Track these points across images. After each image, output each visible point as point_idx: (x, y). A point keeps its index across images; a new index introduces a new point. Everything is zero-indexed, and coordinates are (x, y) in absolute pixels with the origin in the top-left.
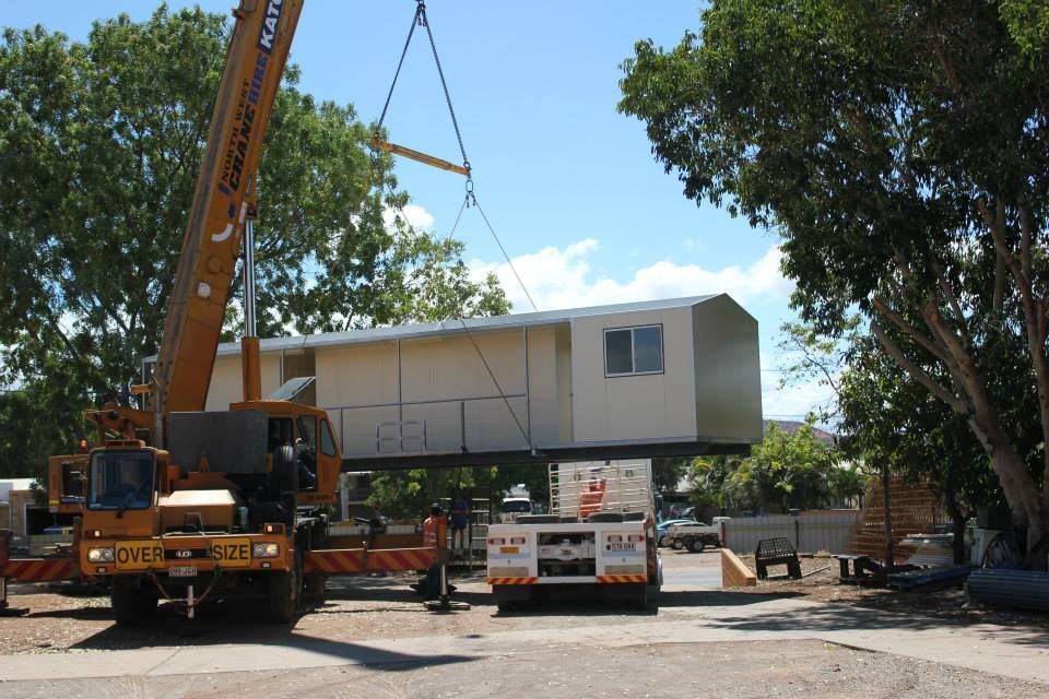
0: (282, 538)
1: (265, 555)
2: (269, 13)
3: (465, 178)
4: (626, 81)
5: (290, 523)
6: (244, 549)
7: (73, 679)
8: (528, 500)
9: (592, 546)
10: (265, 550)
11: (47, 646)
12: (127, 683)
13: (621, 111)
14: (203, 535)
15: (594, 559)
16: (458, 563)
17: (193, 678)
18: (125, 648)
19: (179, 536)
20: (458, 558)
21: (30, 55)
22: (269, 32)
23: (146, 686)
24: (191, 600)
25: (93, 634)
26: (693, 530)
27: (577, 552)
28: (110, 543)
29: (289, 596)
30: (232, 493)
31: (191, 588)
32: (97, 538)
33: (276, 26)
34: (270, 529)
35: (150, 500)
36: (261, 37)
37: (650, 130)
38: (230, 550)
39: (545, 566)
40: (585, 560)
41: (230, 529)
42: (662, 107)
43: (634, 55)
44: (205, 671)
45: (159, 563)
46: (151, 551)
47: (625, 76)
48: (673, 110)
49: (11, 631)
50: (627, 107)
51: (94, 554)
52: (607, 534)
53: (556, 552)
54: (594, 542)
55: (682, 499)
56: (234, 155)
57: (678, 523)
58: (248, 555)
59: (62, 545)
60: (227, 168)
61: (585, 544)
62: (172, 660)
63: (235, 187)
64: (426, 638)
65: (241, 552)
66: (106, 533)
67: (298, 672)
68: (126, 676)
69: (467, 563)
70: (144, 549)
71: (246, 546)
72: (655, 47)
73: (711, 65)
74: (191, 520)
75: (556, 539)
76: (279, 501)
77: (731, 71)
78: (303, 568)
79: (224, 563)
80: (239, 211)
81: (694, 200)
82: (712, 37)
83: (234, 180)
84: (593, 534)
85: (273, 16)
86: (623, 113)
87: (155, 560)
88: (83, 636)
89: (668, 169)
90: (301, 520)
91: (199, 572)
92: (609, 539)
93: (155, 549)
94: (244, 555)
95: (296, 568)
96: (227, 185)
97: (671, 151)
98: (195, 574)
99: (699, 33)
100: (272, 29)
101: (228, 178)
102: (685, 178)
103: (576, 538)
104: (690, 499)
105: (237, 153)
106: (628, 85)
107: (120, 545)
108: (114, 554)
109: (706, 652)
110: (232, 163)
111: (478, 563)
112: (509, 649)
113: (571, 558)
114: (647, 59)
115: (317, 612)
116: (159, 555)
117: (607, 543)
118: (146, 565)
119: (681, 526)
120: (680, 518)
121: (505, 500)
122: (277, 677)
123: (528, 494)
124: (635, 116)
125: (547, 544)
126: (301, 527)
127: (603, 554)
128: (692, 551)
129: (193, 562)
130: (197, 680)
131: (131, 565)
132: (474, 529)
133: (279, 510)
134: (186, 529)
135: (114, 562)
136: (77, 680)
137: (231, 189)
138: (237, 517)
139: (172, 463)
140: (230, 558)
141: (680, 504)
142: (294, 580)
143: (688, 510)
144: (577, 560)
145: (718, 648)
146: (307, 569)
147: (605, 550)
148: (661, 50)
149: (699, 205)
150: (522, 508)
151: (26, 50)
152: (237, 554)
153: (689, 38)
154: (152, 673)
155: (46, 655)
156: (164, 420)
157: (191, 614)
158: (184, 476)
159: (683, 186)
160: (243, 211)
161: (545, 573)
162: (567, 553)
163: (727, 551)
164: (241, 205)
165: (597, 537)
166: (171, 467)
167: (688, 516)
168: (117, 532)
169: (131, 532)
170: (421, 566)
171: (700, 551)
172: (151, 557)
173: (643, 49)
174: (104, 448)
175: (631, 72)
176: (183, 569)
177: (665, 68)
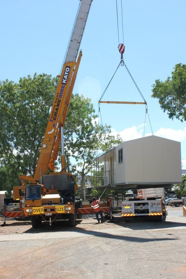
0: (72, 206)
1: (68, 210)
2: (65, 74)
3: (145, 105)
4: (153, 90)
5: (74, 202)
6: (63, 209)
7: (25, 240)
8: (132, 193)
9: (148, 206)
10: (68, 209)
11: (17, 233)
12: (38, 241)
13: (152, 97)
14: (53, 205)
15: (149, 209)
16: (114, 211)
17: (53, 239)
18: (36, 233)
19: (48, 206)
20: (115, 209)
21: (5, 87)
22: (65, 79)
23: (42, 241)
24: (50, 221)
25: (27, 230)
26: (176, 201)
27: (144, 208)
28: (31, 208)
29: (74, 220)
30: (59, 195)
31: (50, 218)
32: (28, 207)
33: (67, 77)
34: (69, 203)
35: (40, 197)
36: (63, 81)
37: (159, 102)
38: (60, 209)
39: (136, 211)
40: (146, 209)
41: (59, 203)
42: (163, 96)
43: (155, 83)
44: (56, 238)
45: (43, 213)
46: (41, 210)
47: (153, 88)
48: (165, 97)
49: (8, 229)
50: (154, 96)
51: (28, 211)
52: (152, 203)
53: (139, 208)
54: (148, 205)
55: (173, 193)
56: (54, 112)
57: (172, 199)
58: (64, 210)
59: (15, 208)
60: (52, 115)
61: (146, 206)
62: (48, 235)
63: (55, 120)
64: (108, 229)
65: (62, 209)
66: (30, 205)
67: (78, 238)
68: (38, 239)
69: (117, 211)
70: (39, 209)
71: (63, 208)
72: (160, 81)
73: (174, 85)
74: (50, 202)
75: (139, 204)
76: (71, 196)
77: (179, 87)
78: (77, 213)
79: (58, 212)
80: (56, 125)
81: (171, 119)
82: (174, 78)
83: (55, 118)
84: (148, 203)
85: (66, 75)
86: (153, 97)
87: (42, 212)
88: (25, 230)
89: (164, 111)
90: (76, 201)
91: (52, 214)
92: (152, 204)
93: (42, 209)
94: (63, 210)
95: (75, 213)
96: (52, 119)
97: (165, 107)
98: (51, 215)
99: (171, 77)
100: (66, 78)
101: (53, 118)
102: (168, 114)
103: (144, 204)
104: (175, 193)
105: (55, 111)
106: (154, 90)
107: (33, 208)
108: (32, 210)
109: (175, 232)
110: (54, 114)
111: (120, 211)
112: (128, 232)
113: (143, 209)
114: (158, 84)
115: (80, 224)
116: (43, 210)
117: (151, 205)
118: (40, 213)
119: (173, 200)
120: (173, 197)
121: (126, 194)
122: (73, 239)
123: (132, 192)
124: (156, 98)
125: (137, 206)
126: (76, 203)
127: (151, 208)
128: (176, 206)
129: (51, 212)
130: (54, 240)
131: (36, 213)
132: (118, 202)
133: (71, 199)
134: (49, 204)
135: (32, 212)
136: (26, 240)
137: (54, 120)
138: (61, 201)
139: (45, 188)
140: (60, 211)
141: (173, 194)
142: (75, 216)
143: (175, 195)
144: (144, 209)
145: (178, 231)
146: (78, 213)
147: (151, 207)
148: (162, 82)
149: (173, 120)
150: (131, 196)
151: (4, 85)
152: (61, 210)
153: (169, 78)
154: (43, 239)
155: (17, 235)
156: (42, 177)
157: (51, 225)
158: (48, 191)
159: (168, 115)
160: (57, 125)
161: (136, 213)
162: (142, 208)
163: (184, 207)
164: (57, 124)
165: (149, 204)
166: (44, 189)
167: (175, 197)
168: (33, 205)
169: (36, 205)
170: (105, 212)
171: (178, 206)
172: (41, 211)
173: (157, 82)
174: (29, 185)
175: (155, 87)
176: (49, 214)
177: (163, 86)
